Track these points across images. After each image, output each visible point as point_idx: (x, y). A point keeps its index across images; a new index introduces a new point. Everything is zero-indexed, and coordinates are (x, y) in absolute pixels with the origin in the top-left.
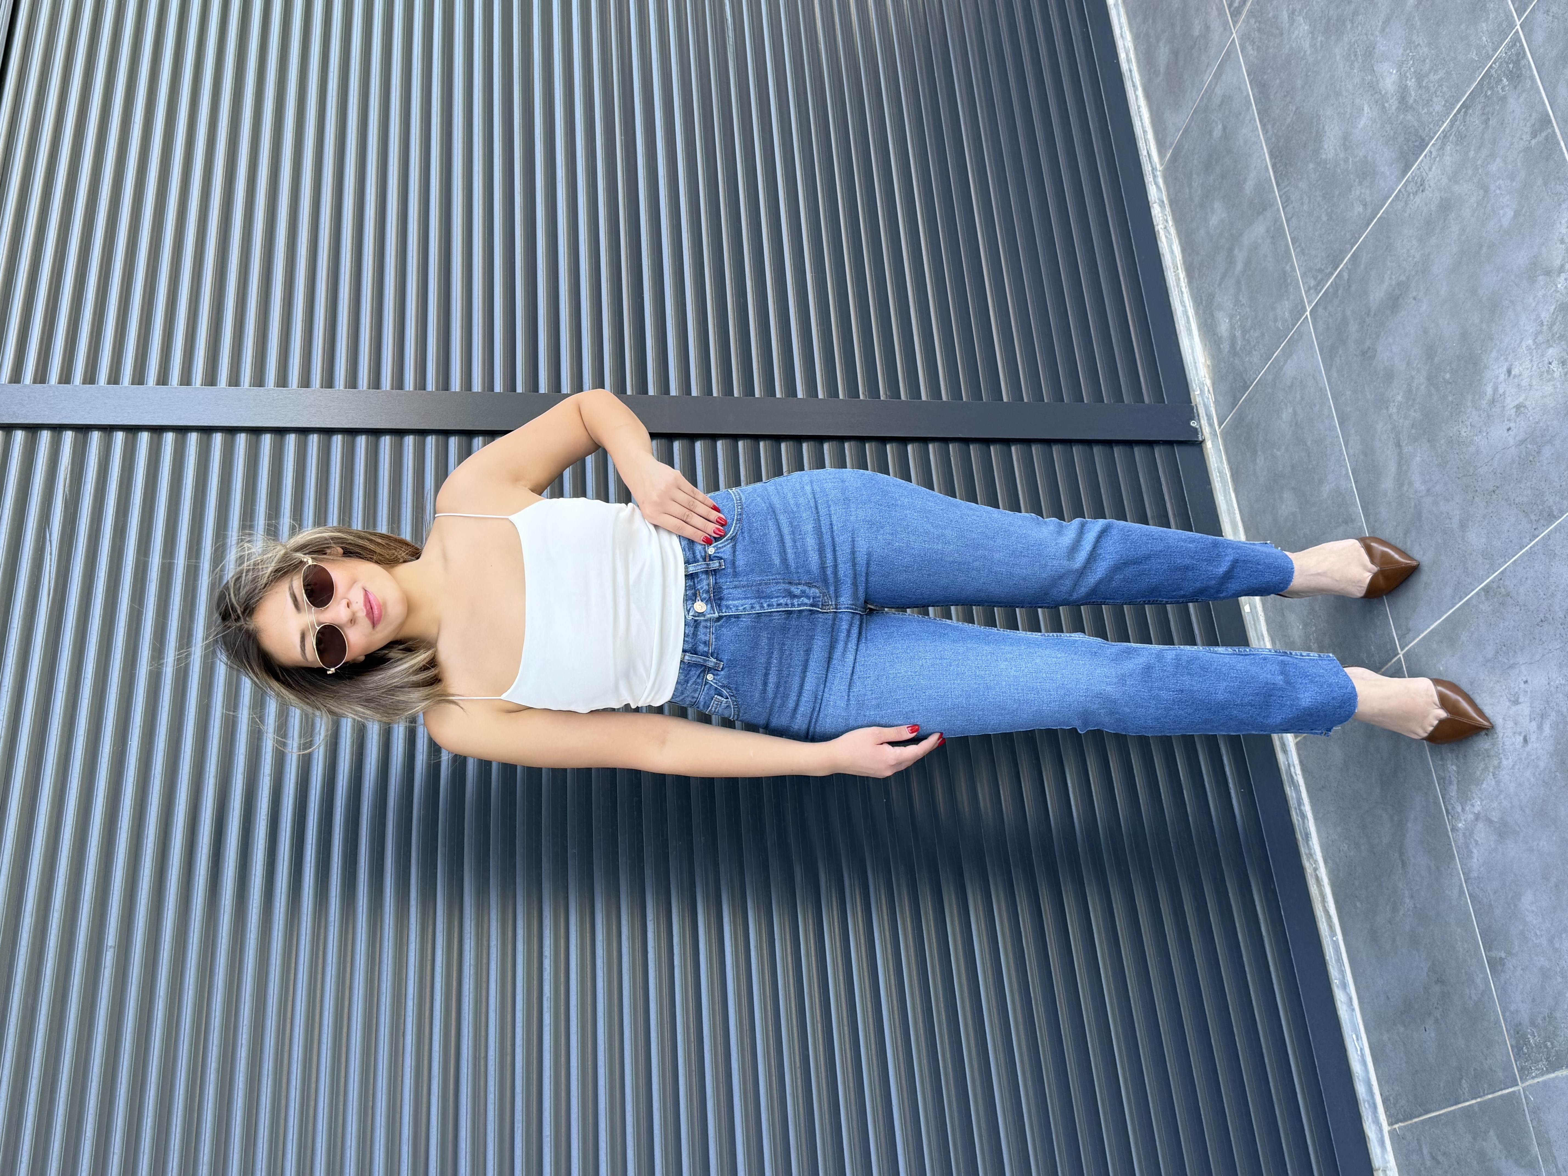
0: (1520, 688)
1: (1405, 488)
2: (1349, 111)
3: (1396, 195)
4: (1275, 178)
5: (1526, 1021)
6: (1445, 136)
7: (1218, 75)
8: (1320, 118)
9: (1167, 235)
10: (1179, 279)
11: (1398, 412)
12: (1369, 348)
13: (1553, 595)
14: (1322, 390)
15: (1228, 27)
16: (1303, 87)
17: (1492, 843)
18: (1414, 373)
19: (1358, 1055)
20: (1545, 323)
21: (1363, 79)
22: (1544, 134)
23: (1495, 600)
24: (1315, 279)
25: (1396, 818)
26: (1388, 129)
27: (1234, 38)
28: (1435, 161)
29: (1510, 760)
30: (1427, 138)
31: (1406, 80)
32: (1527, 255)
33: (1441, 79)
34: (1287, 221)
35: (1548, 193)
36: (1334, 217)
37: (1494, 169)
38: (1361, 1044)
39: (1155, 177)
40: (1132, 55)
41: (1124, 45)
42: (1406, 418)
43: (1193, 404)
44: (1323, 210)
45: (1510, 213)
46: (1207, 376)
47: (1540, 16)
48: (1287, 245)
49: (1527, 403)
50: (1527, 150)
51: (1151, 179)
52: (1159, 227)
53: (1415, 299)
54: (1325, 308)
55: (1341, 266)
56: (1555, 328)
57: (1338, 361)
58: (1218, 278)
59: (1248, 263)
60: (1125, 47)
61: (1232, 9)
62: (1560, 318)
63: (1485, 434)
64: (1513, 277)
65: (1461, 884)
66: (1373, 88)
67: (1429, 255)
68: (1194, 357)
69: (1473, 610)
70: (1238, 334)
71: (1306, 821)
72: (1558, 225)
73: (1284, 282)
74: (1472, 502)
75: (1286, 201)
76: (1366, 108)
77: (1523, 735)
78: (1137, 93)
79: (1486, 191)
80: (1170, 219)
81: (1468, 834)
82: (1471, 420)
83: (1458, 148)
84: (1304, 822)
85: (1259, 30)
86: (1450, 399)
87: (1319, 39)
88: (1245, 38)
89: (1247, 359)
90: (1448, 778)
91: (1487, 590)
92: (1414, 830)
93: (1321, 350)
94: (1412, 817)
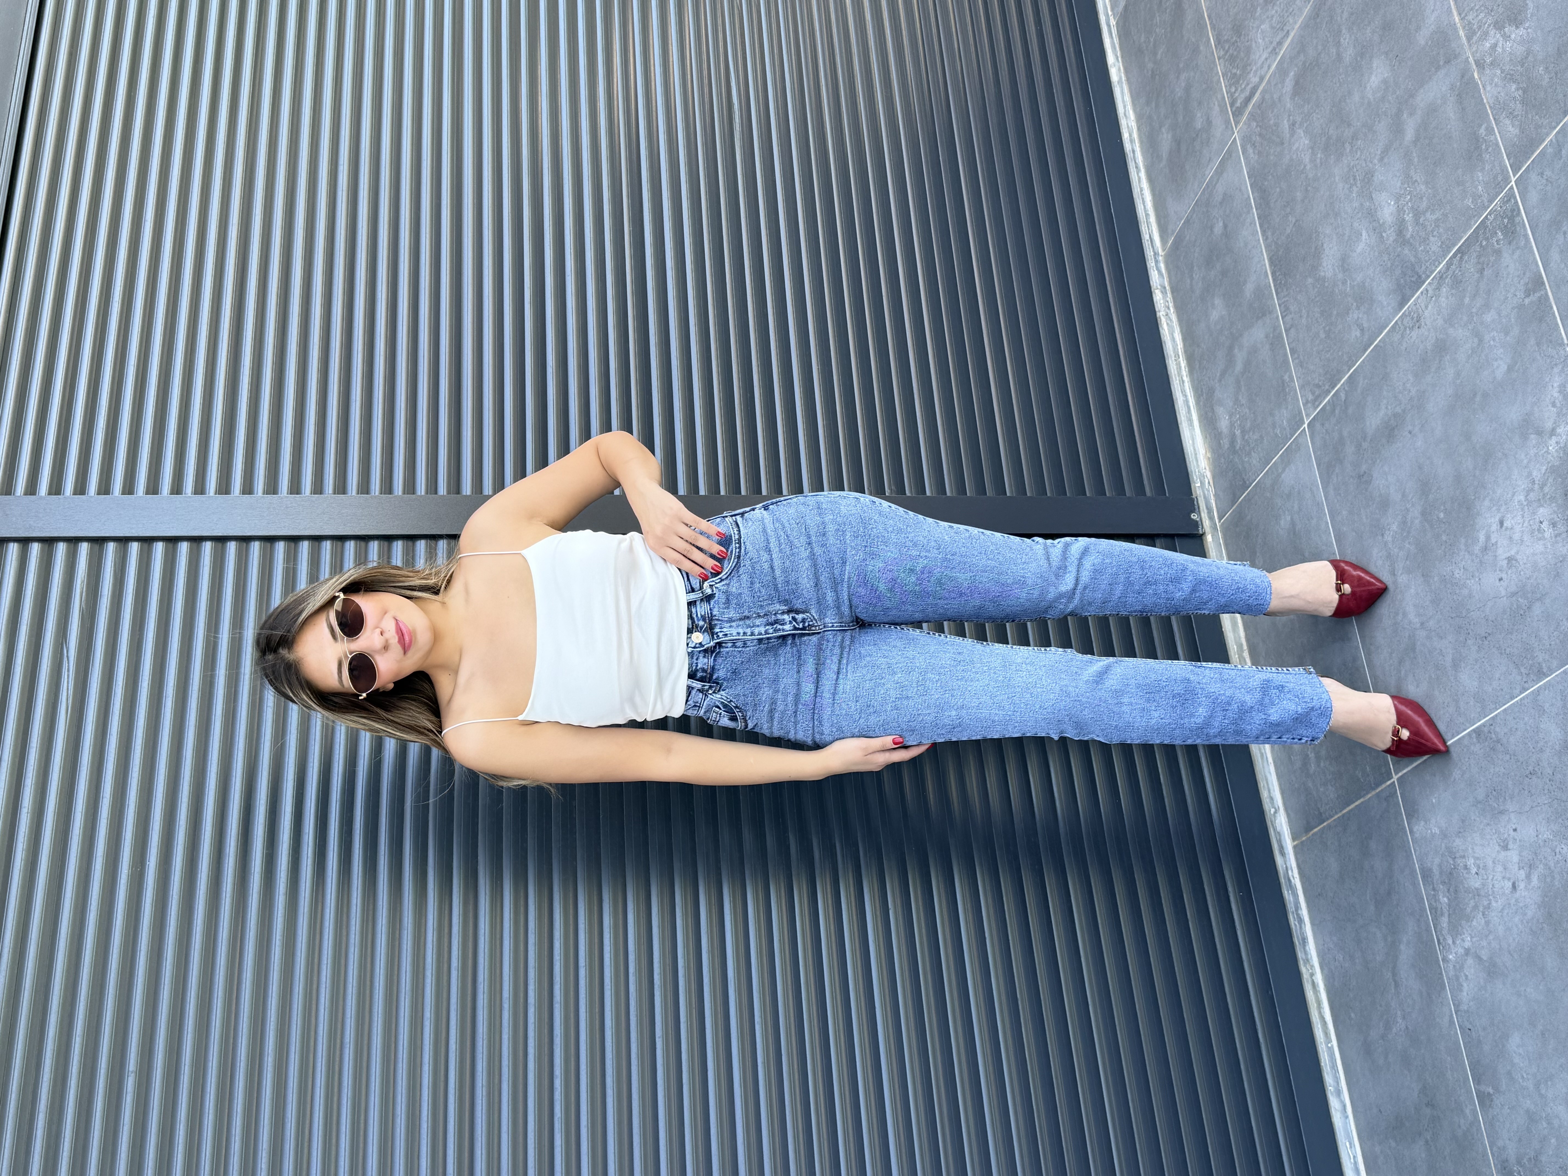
0: (1509, 835)
1: (1400, 617)
2: (1347, 233)
3: (1392, 327)
4: (1275, 286)
5: (1512, 1159)
6: (1441, 277)
7: (1220, 171)
8: (1318, 235)
9: (1169, 322)
10: (1180, 368)
11: (1393, 541)
12: (1365, 472)
13: (1541, 751)
14: (1319, 505)
15: (1230, 126)
16: (1303, 201)
17: (1482, 980)
18: (1408, 506)
19: (1351, 1163)
20: (1537, 482)
21: (1362, 204)
22: (1537, 295)
23: (1487, 744)
24: (1313, 394)
25: (1389, 939)
26: (1386, 259)
27: (1235, 138)
28: (1431, 300)
29: (1499, 903)
30: (1423, 276)
31: (1404, 214)
32: (1520, 412)
33: (1437, 220)
34: (1286, 331)
35: (1540, 354)
36: (1333, 336)
37: (1488, 320)
38: (1354, 1152)
39: (1157, 262)
40: (1135, 135)
41: (1127, 124)
42: (1400, 548)
43: (1194, 496)
44: (1321, 327)
45: (1504, 367)
46: (1207, 468)
47: (1534, 177)
48: (1286, 355)
49: (1518, 557)
50: (1521, 307)
51: (1153, 264)
52: (1161, 314)
53: (1410, 432)
54: (1323, 425)
55: (1339, 386)
56: (1546, 489)
57: (1335, 479)
58: (1218, 375)
59: (1247, 364)
60: (1128, 127)
61: (1234, 109)
62: (1551, 480)
63: (1477, 579)
64: (1506, 431)
65: (1452, 1015)
66: (1371, 215)
67: (1424, 392)
68: (1195, 450)
69: (1465, 750)
70: (1238, 432)
71: (1303, 925)
72: (1550, 387)
73: (1282, 391)
74: (1465, 644)
75: (1286, 311)
76: (1364, 233)
77: (1512, 881)
78: (1140, 174)
79: (1481, 341)
80: (1171, 305)
81: (1458, 967)
82: (1463, 563)
83: (1454, 291)
84: (1301, 927)
85: (1260, 135)
86: (1444, 538)
87: (1319, 155)
88: (1247, 140)
89: (1246, 459)
90: (1439, 909)
91: (1478, 732)
92: (1406, 953)
93: (1318, 465)
94: (1405, 939)
